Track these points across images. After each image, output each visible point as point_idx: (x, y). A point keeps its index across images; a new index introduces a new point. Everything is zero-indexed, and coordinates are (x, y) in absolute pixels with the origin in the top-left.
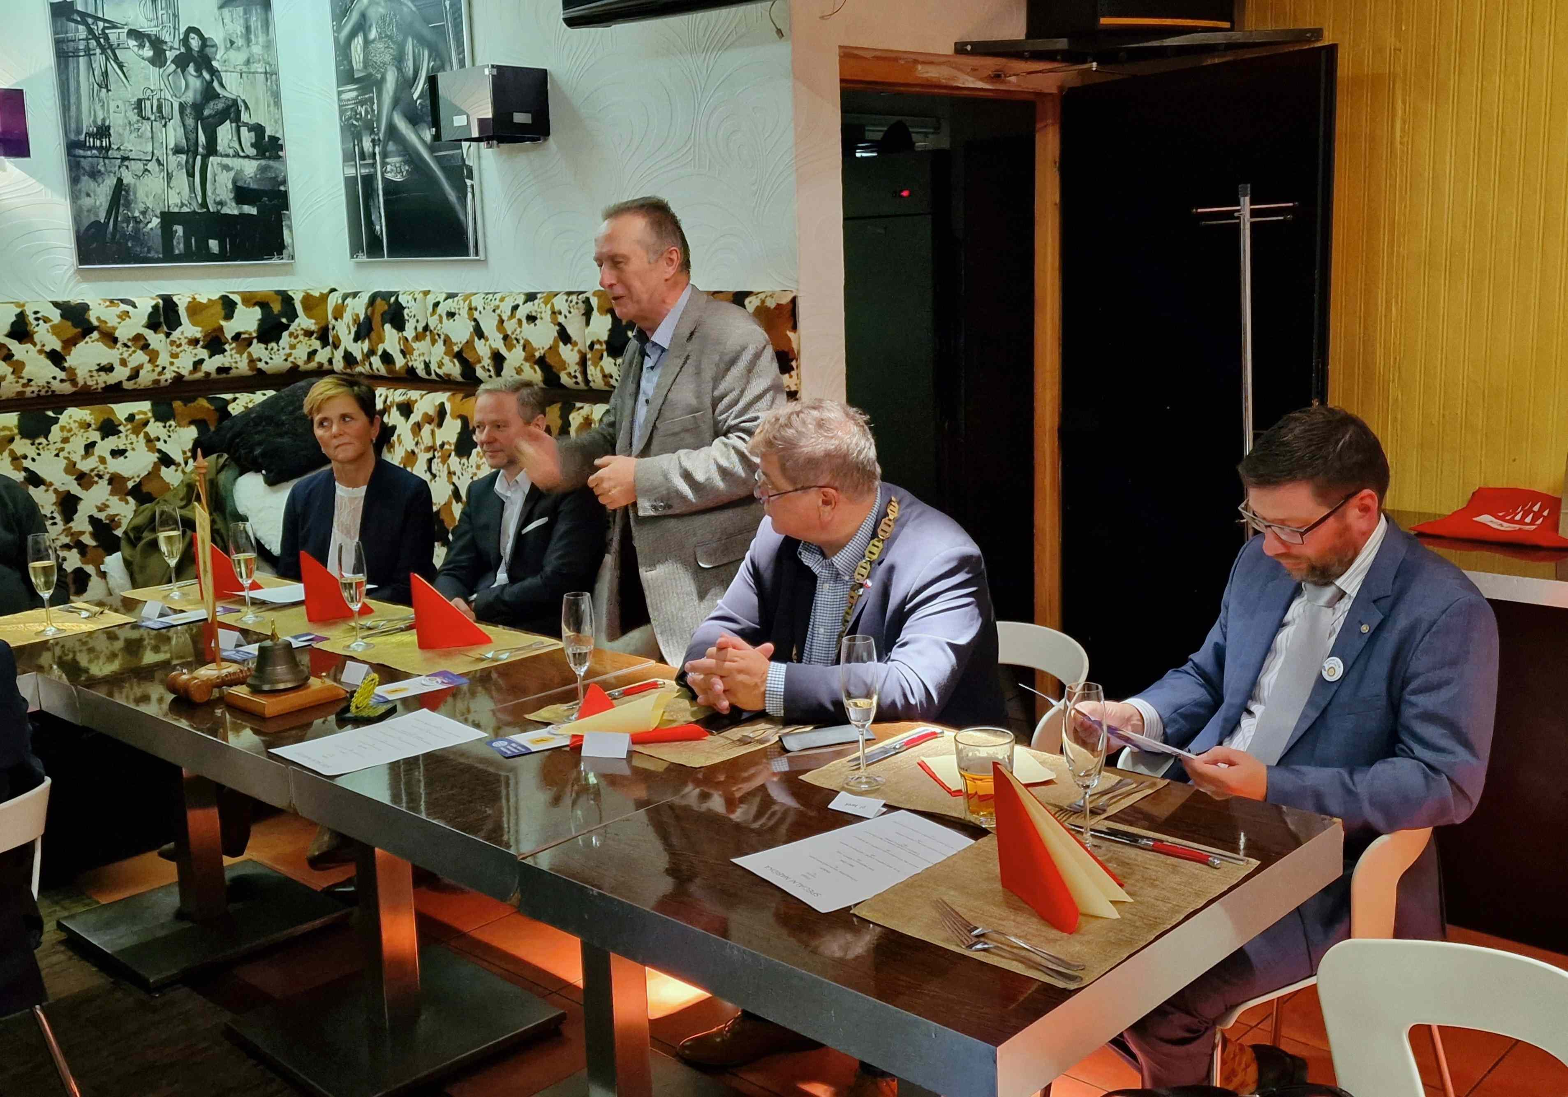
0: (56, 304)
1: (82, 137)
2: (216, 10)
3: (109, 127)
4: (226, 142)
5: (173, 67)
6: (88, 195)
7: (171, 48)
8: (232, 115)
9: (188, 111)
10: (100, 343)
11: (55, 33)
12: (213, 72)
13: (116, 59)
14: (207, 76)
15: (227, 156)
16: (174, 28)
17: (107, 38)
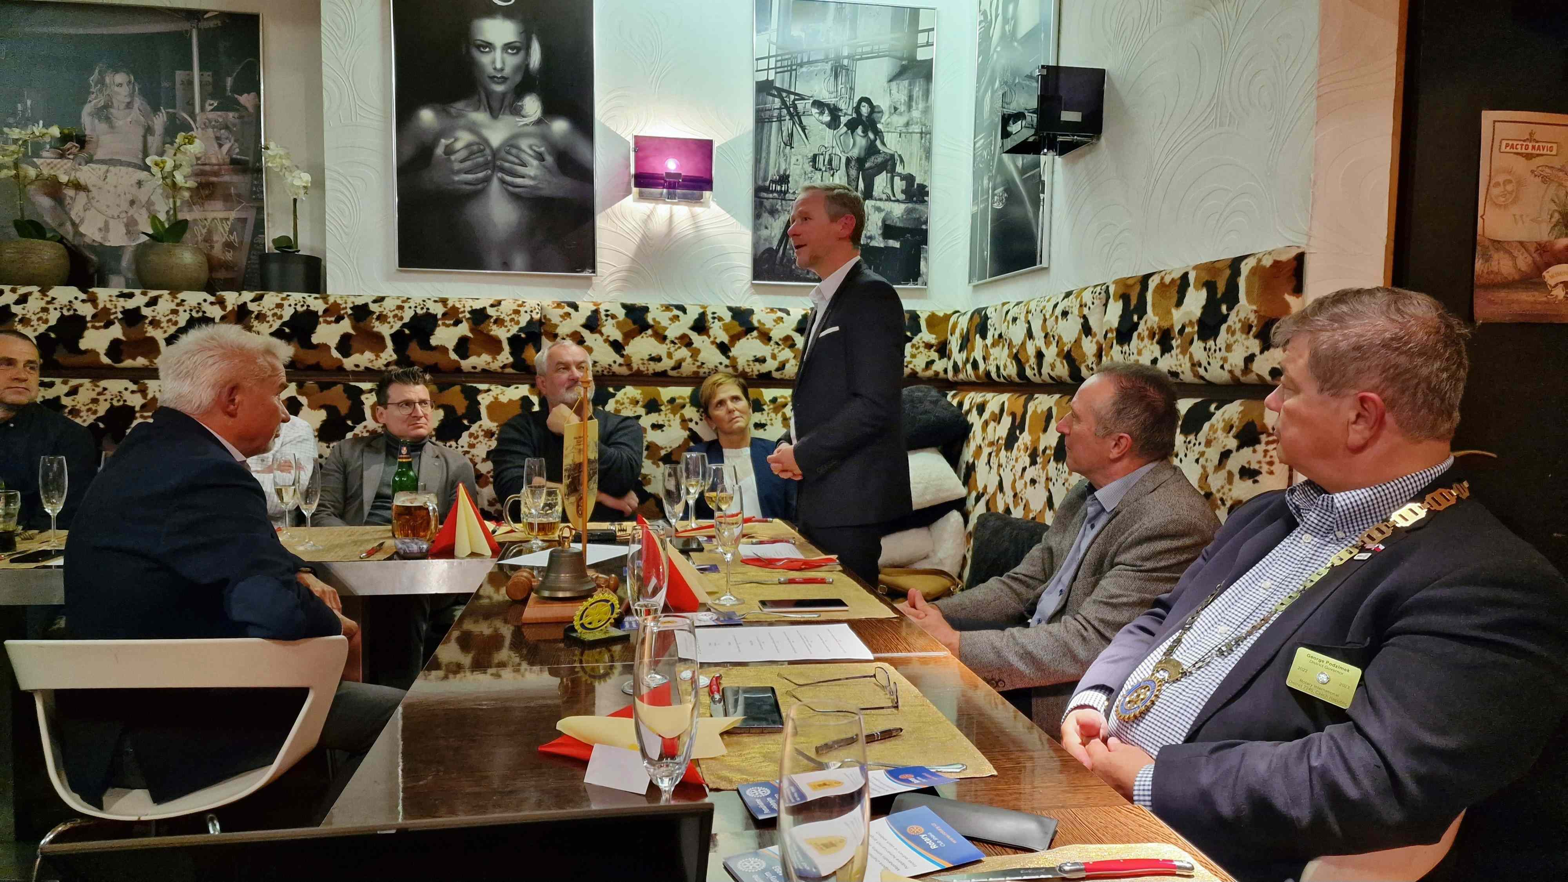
0: (730, 309)
1: (767, 183)
2: (886, 84)
3: (789, 176)
4: (881, 189)
5: (845, 129)
6: (766, 228)
7: (846, 114)
8: (889, 167)
9: (853, 163)
10: (758, 341)
11: (757, 104)
12: (878, 133)
13: (801, 122)
14: (871, 136)
15: (881, 200)
16: (850, 99)
17: (795, 107)
